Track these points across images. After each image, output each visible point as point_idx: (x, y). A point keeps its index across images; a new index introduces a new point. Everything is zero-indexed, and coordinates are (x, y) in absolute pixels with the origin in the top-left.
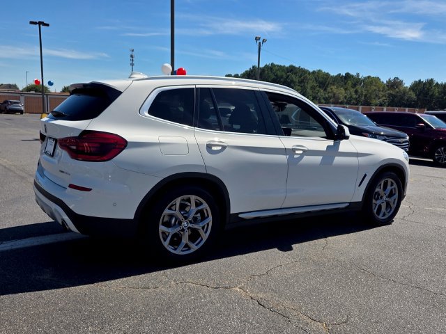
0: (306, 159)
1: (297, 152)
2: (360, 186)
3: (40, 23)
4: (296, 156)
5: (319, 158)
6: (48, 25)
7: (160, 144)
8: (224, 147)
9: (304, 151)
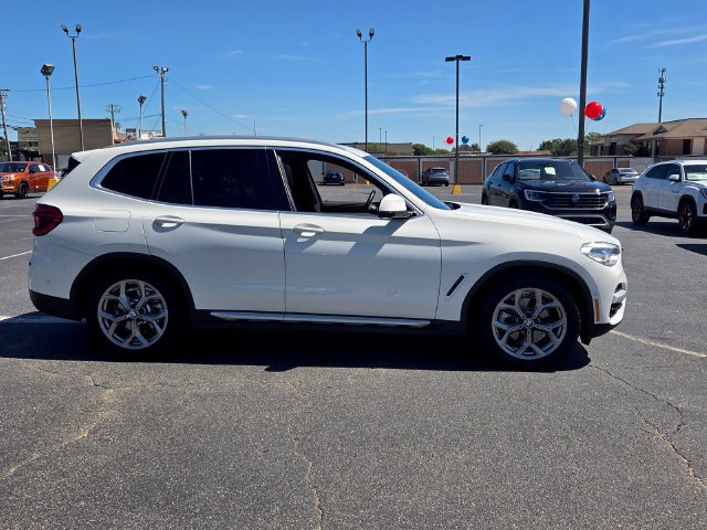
0: (320, 244)
1: (303, 234)
2: (449, 294)
3: (459, 58)
4: (299, 240)
5: (349, 245)
6: (468, 58)
7: (98, 218)
8: (179, 224)
9: (318, 233)
